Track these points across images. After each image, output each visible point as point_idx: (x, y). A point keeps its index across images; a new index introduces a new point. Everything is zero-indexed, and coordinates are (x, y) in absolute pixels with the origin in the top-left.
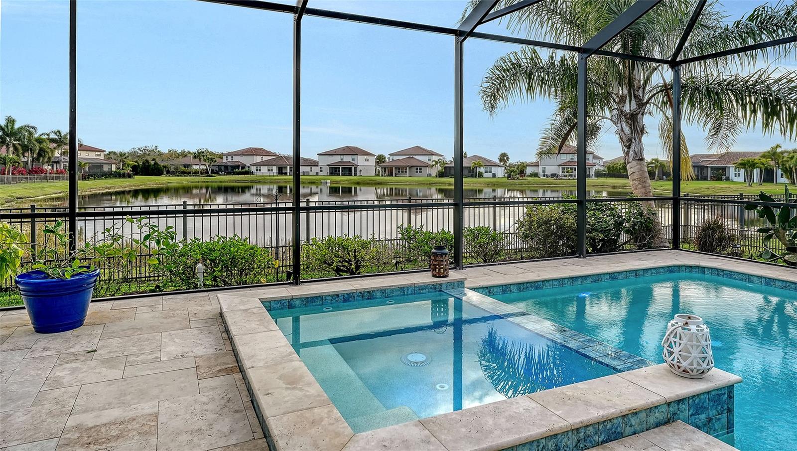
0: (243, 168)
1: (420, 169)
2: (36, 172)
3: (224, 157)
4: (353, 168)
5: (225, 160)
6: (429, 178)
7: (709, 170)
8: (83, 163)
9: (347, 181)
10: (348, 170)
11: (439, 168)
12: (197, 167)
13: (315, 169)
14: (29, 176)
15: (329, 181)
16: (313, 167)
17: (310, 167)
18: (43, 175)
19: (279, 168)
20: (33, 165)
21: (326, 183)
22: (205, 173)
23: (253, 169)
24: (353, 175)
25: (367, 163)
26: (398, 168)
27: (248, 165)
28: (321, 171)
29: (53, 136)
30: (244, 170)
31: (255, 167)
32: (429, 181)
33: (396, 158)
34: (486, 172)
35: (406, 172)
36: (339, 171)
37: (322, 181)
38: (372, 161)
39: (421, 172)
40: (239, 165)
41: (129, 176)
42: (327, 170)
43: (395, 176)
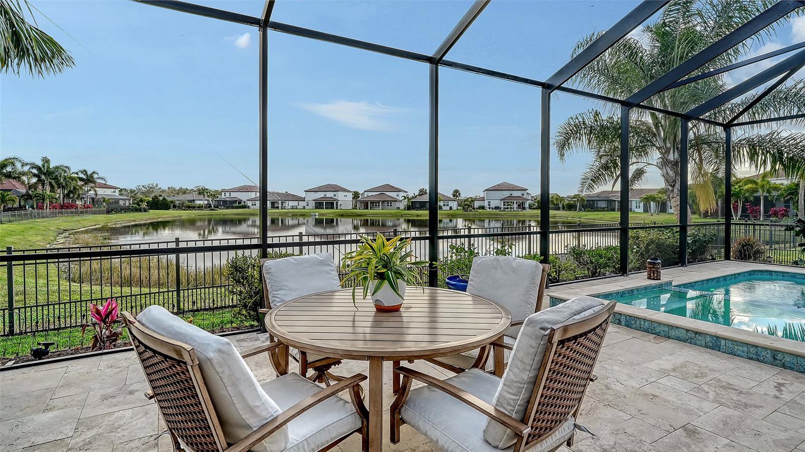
0: (240, 203)
1: (391, 203)
2: (67, 207)
3: (223, 193)
4: (335, 202)
5: (224, 196)
6: (398, 211)
7: (617, 202)
8: (107, 199)
9: (333, 213)
10: (331, 204)
11: (405, 202)
12: (201, 202)
13: (302, 204)
14: (60, 210)
15: (317, 214)
16: (300, 202)
17: (297, 202)
18: (73, 210)
19: (272, 202)
20: (64, 200)
21: (315, 215)
22: (209, 206)
23: (249, 204)
24: (335, 208)
25: (346, 199)
26: (372, 203)
27: (244, 200)
28: (308, 205)
29: (81, 175)
30: (241, 205)
31: (251, 202)
32: (400, 213)
33: (370, 194)
34: (444, 205)
35: (379, 205)
36: (323, 205)
37: (312, 214)
38: (350, 197)
39: (391, 205)
40: (236, 201)
41: (145, 211)
42: (312, 204)
43: (370, 209)
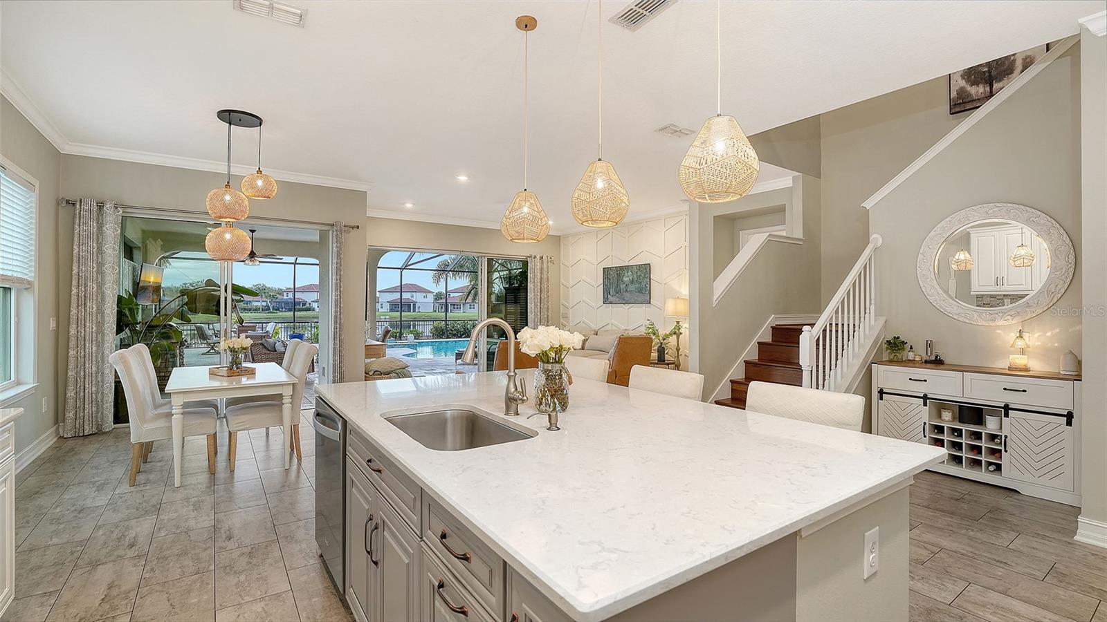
0: (304, 305)
3: (285, 294)
4: (412, 304)
5: (285, 297)
10: (407, 307)
12: (259, 304)
22: (267, 309)
23: (315, 305)
24: (412, 311)
25: (425, 300)
26: (453, 305)
27: (309, 301)
28: (382, 307)
30: (305, 307)
31: (316, 303)
35: (460, 308)
36: (398, 307)
38: (431, 298)
39: (474, 308)
40: (300, 302)
42: (387, 307)
43: (450, 312)
